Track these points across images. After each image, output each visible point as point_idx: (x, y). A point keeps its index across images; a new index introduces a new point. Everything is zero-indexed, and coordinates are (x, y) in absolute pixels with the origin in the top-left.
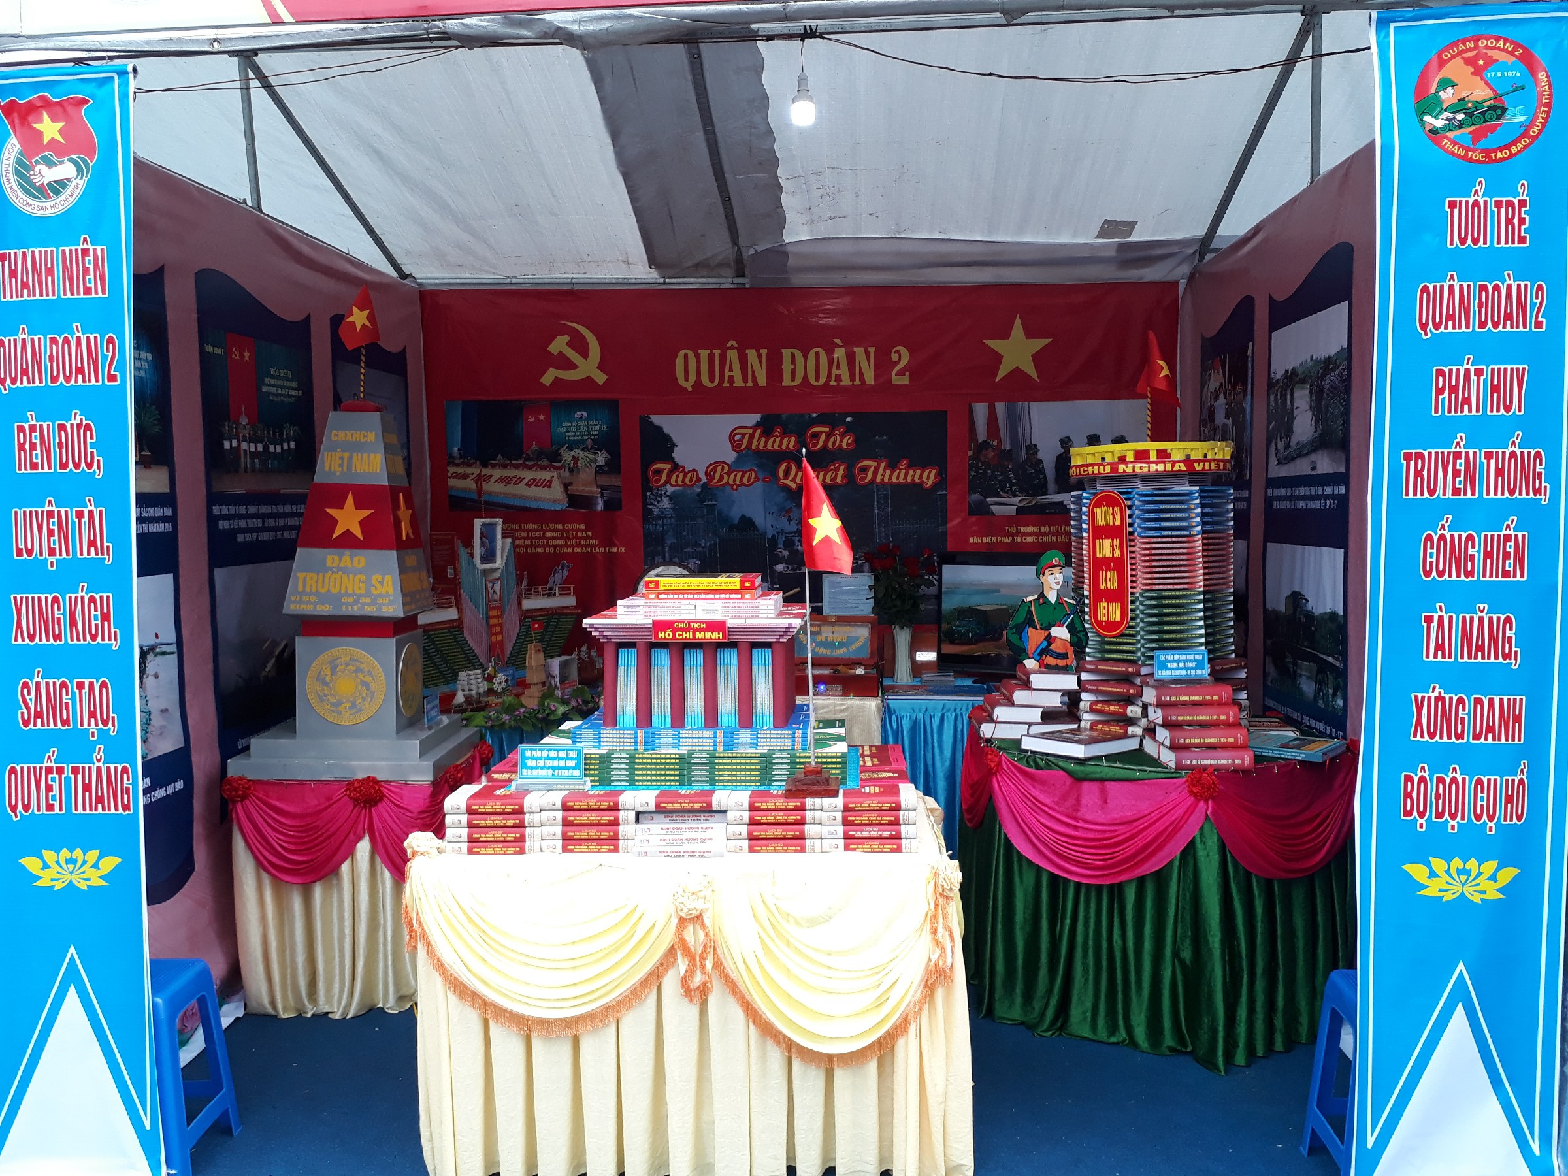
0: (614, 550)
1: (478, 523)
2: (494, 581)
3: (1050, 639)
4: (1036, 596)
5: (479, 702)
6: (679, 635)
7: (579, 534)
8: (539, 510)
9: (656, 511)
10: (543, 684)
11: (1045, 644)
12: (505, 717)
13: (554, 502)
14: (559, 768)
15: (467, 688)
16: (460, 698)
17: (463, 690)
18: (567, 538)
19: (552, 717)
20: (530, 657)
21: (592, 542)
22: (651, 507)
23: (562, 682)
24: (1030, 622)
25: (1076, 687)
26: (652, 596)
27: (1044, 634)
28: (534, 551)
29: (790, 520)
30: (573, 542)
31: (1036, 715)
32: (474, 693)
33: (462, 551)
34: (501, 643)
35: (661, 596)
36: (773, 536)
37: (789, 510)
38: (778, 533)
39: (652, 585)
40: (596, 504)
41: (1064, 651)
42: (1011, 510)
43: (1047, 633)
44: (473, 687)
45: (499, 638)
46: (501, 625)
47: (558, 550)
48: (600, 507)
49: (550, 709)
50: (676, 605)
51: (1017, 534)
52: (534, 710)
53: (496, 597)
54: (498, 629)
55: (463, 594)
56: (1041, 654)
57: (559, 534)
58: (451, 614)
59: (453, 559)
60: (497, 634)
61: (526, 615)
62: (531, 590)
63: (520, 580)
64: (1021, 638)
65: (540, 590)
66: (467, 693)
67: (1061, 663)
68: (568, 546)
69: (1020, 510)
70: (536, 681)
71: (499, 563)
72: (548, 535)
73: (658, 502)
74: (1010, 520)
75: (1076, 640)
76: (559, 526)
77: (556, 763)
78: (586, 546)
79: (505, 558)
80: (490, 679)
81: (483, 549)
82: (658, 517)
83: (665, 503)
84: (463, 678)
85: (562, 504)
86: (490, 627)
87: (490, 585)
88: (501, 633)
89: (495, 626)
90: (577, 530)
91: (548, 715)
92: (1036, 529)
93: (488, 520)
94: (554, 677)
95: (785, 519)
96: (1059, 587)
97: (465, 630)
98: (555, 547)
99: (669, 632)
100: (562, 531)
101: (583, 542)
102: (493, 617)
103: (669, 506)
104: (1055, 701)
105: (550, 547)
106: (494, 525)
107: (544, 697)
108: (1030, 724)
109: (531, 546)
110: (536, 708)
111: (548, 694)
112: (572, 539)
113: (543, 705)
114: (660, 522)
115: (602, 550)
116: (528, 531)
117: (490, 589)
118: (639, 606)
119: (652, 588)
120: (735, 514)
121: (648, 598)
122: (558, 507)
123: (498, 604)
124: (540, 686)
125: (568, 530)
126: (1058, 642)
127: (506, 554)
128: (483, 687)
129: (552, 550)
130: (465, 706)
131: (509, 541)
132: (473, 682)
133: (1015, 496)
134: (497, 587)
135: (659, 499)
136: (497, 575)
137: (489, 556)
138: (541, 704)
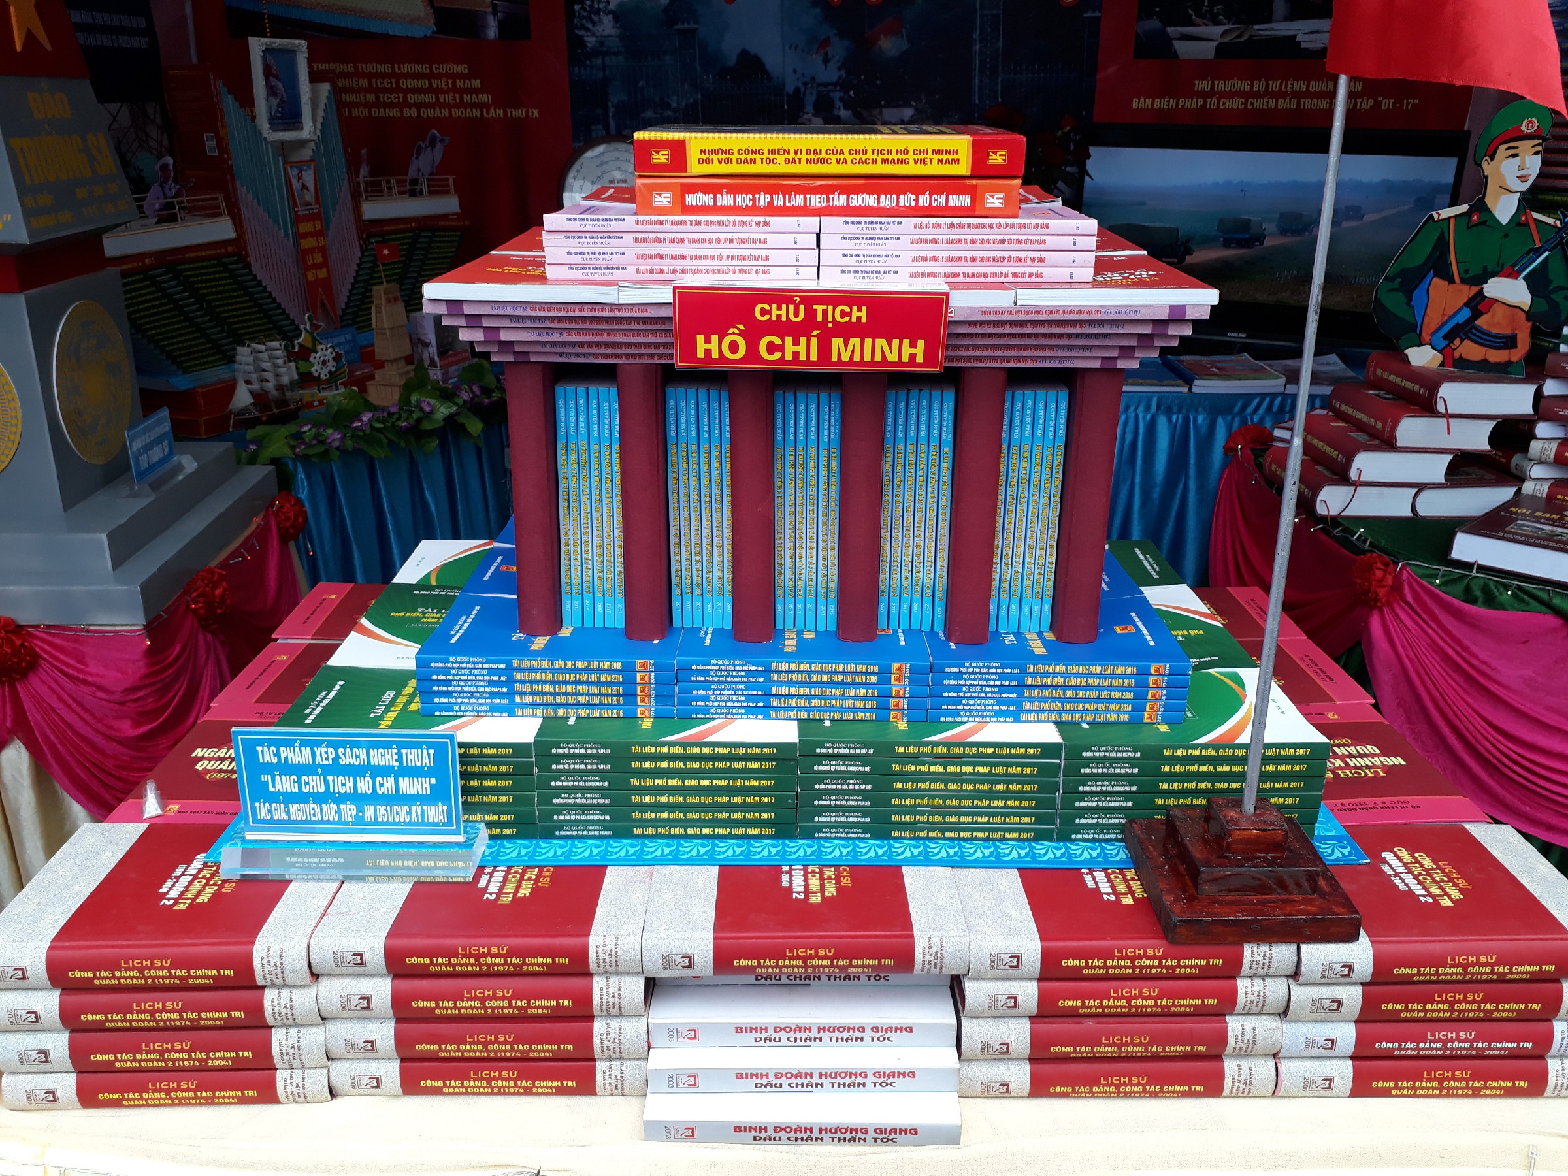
0: (520, 113)
1: (257, 46)
2: (301, 166)
3: (1479, 304)
4: (1464, 208)
5: (283, 402)
6: (772, 348)
7: (460, 84)
8: (386, 37)
9: (590, 41)
10: (409, 360)
11: (1466, 313)
12: (333, 436)
13: (412, 21)
14: (374, 798)
15: (254, 377)
16: (242, 398)
17: (248, 382)
18: (438, 91)
19: (426, 426)
20: (378, 312)
21: (484, 98)
22: (581, 33)
23: (442, 353)
24: (1438, 265)
25: (1529, 410)
26: (663, 200)
27: (1469, 291)
28: (382, 113)
29: (826, 61)
30: (449, 98)
31: (1436, 468)
32: (270, 386)
33: (229, 103)
34: (327, 283)
35: (692, 199)
36: (797, 90)
37: (826, 42)
38: (805, 84)
39: (661, 157)
40: (485, 27)
41: (1507, 331)
42: (1206, 50)
43: (1474, 290)
44: (269, 376)
45: (322, 274)
46: (323, 250)
47: (424, 113)
48: (492, 32)
49: (422, 410)
50: (754, 232)
51: (1211, 94)
52: (390, 415)
53: (309, 196)
54: (319, 259)
55: (242, 191)
56: (1450, 336)
57: (424, 83)
58: (221, 229)
59: (212, 119)
60: (317, 266)
61: (372, 231)
62: (379, 184)
63: (353, 166)
64: (1409, 299)
65: (393, 183)
66: (256, 387)
67: (1496, 356)
68: (443, 106)
69: (1220, 49)
70: (392, 357)
71: (308, 130)
72: (406, 83)
73: (594, 23)
74: (1203, 69)
75: (1543, 306)
76: (424, 68)
77: (364, 785)
78: (473, 106)
79: (320, 120)
80: (305, 354)
81: (275, 102)
82: (595, 53)
83: (607, 27)
84: (244, 359)
85: (425, 28)
86: (303, 253)
87: (293, 173)
88: (324, 264)
89: (312, 251)
90: (455, 76)
91: (419, 420)
92: (1244, 86)
93: (277, 42)
94: (427, 345)
95: (817, 59)
96: (1525, 187)
97: (252, 259)
98: (419, 106)
99: (734, 334)
100: (430, 76)
101: (467, 98)
102: (305, 236)
103: (613, 32)
104: (1477, 438)
105: (410, 106)
106: (292, 53)
107: (408, 388)
108: (1421, 487)
109: (378, 104)
110: (393, 410)
111: (417, 383)
112: (447, 92)
113: (409, 403)
114: (599, 61)
115: (500, 113)
116: (369, 76)
117: (294, 182)
118: (618, 234)
119: (660, 167)
120: (730, 47)
121: (646, 207)
122: (418, 32)
123: (315, 208)
124: (403, 363)
125: (439, 76)
126: (1498, 312)
127: (321, 113)
128: (289, 374)
129: (413, 112)
130: (255, 413)
131: (325, 87)
132: (267, 365)
133: (1217, 23)
134: (309, 178)
135: (595, 18)
136: (307, 153)
137: (288, 116)
138: (405, 401)
